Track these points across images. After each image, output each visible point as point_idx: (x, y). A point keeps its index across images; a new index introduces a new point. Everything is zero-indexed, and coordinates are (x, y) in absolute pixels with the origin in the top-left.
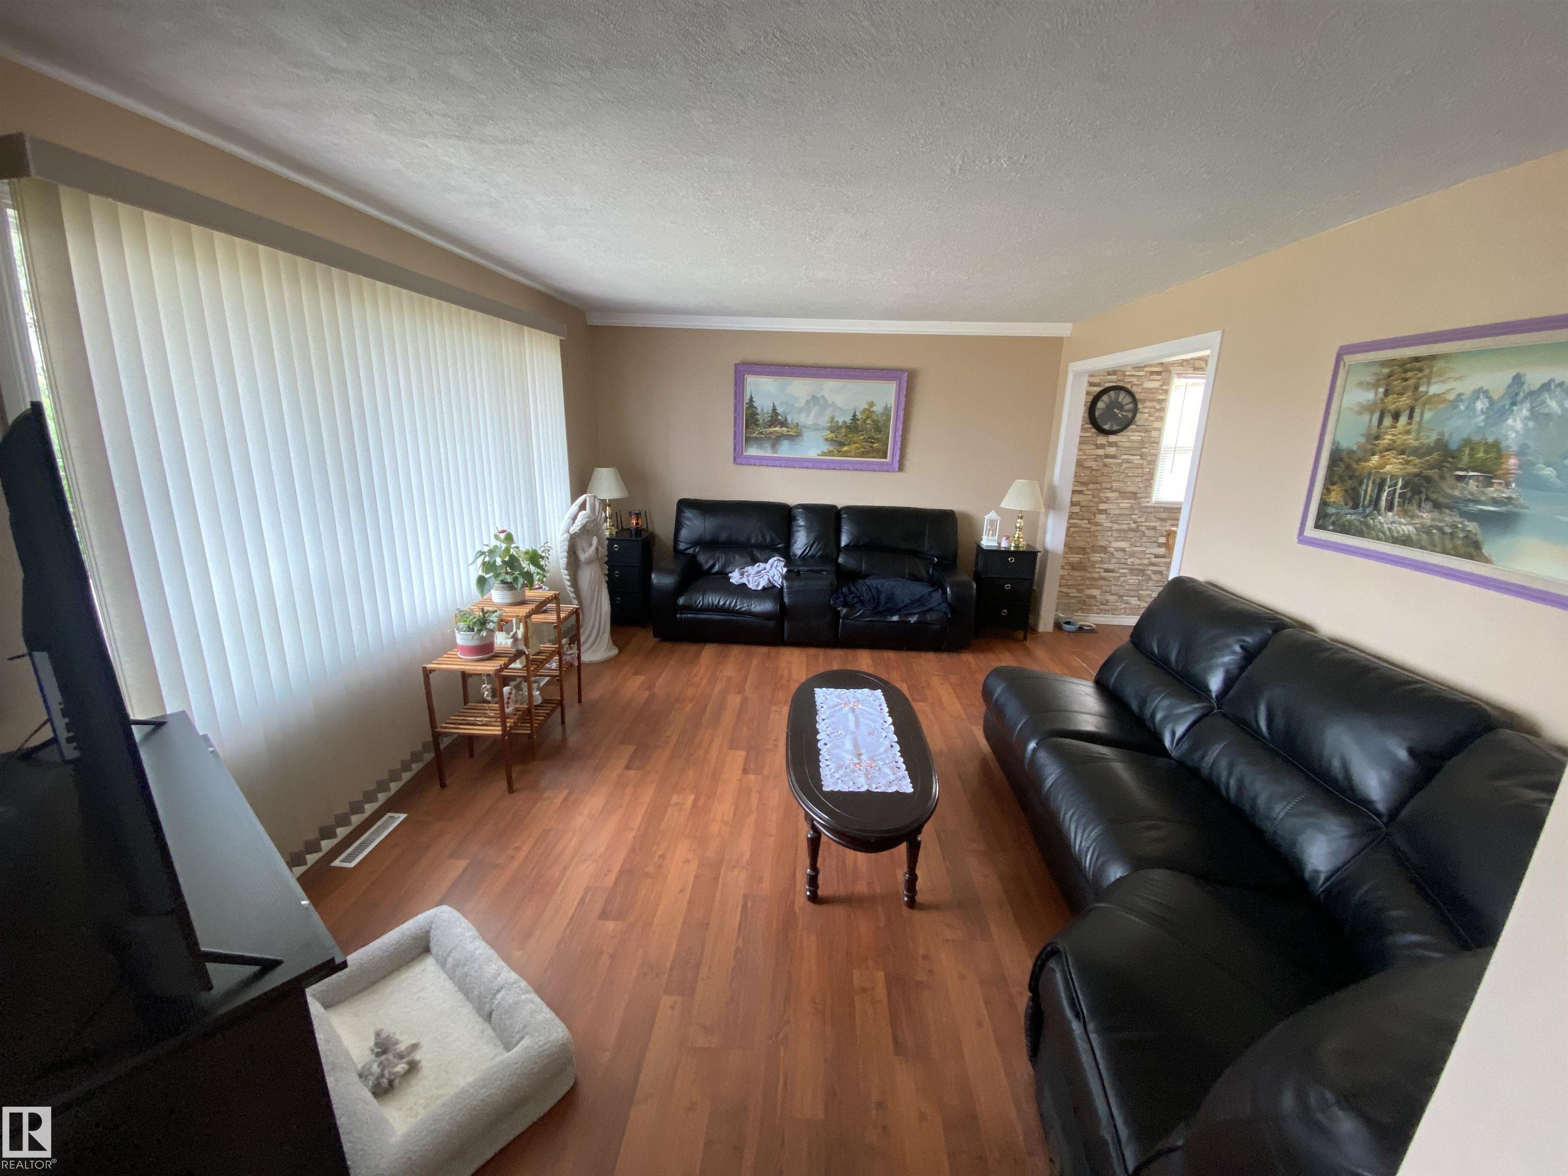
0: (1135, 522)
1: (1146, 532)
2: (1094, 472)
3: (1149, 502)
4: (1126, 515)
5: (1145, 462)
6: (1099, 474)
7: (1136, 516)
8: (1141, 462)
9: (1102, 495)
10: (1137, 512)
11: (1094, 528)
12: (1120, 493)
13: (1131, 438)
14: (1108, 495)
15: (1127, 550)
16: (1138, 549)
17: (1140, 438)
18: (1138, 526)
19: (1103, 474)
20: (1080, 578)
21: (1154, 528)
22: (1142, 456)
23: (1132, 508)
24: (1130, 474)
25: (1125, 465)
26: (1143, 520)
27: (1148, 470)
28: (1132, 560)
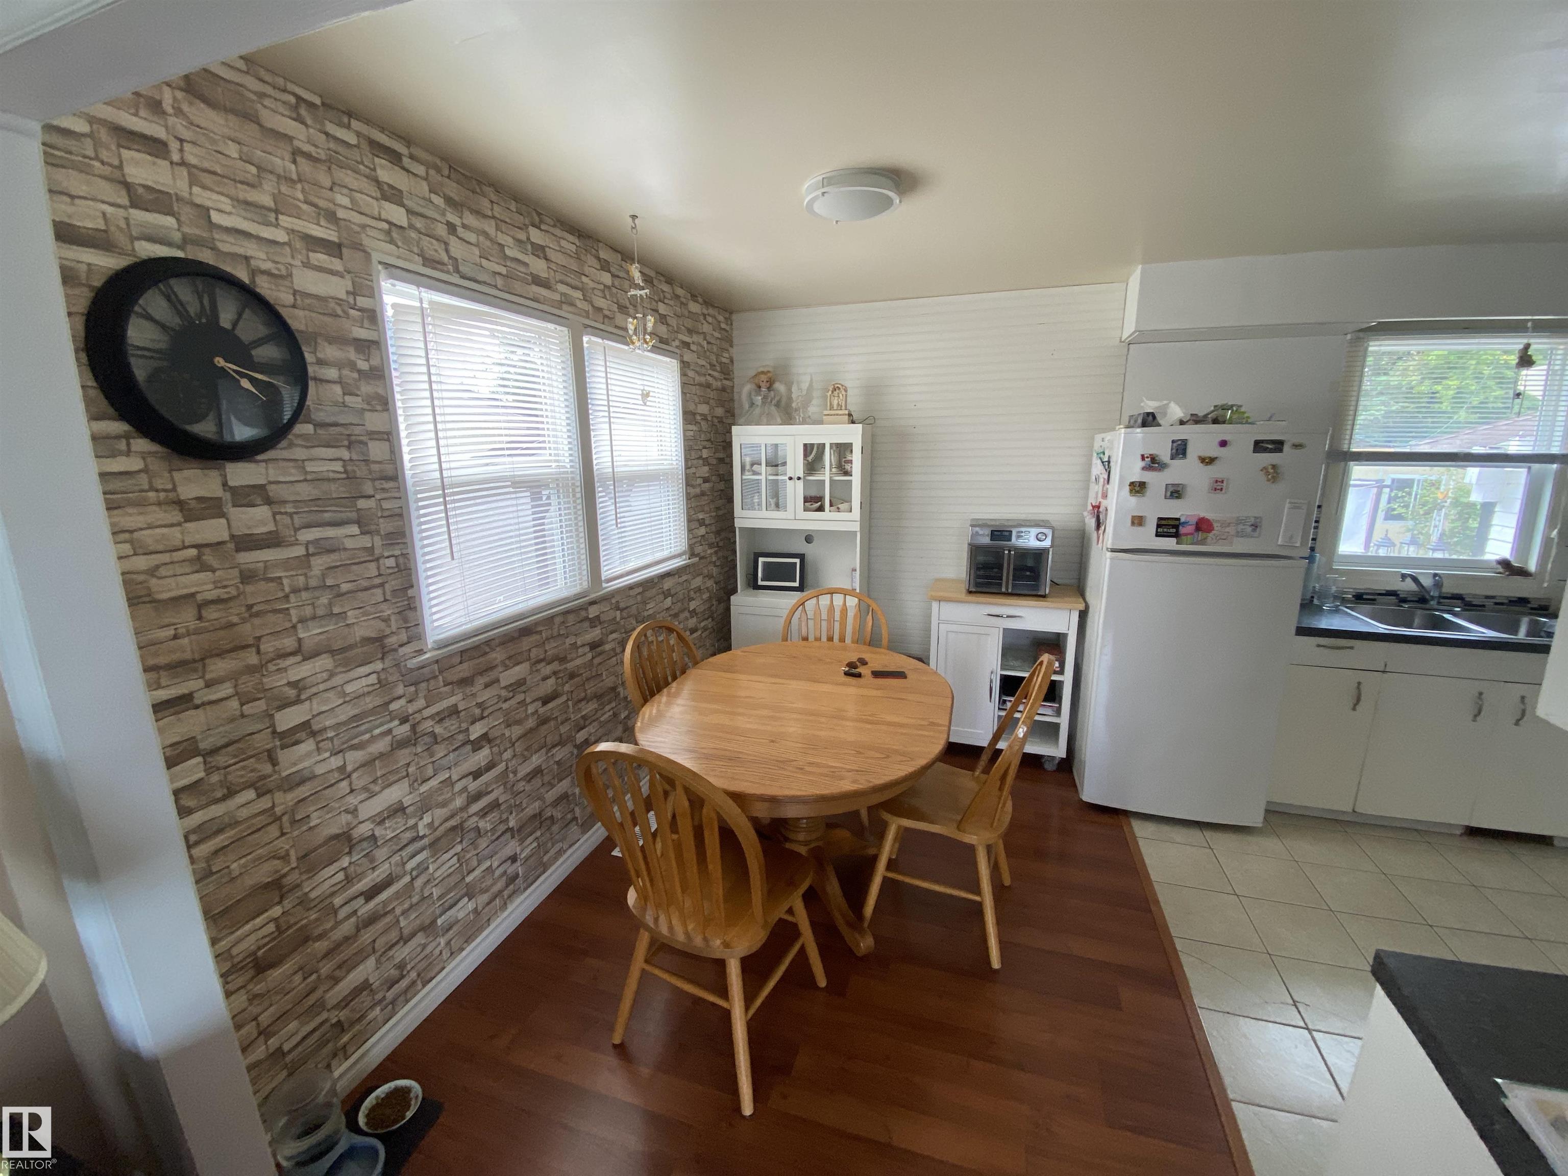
0: (404, 720)
1: (438, 730)
2: (211, 613)
3: (421, 652)
4: (373, 711)
5: (378, 541)
6: (234, 614)
7: (402, 702)
8: (366, 541)
9: (277, 682)
10: (400, 690)
11: (284, 800)
12: (332, 652)
13: (310, 467)
14: (295, 674)
15: (407, 801)
16: (433, 783)
17: (338, 466)
18: (414, 727)
19: (252, 612)
20: (298, 978)
21: (454, 711)
22: (364, 523)
23: (382, 684)
24: (345, 587)
25: (319, 563)
26: (421, 703)
27: (391, 562)
28: (427, 819)
